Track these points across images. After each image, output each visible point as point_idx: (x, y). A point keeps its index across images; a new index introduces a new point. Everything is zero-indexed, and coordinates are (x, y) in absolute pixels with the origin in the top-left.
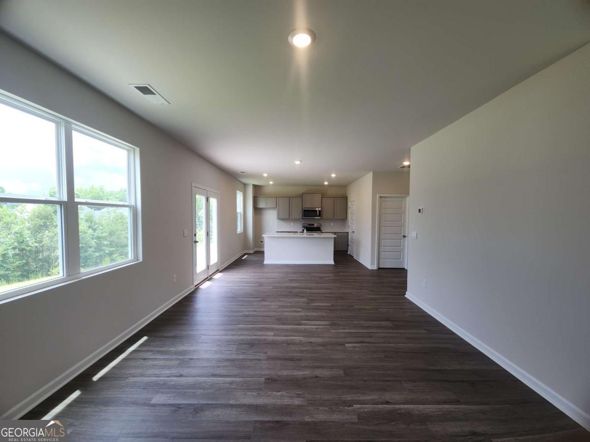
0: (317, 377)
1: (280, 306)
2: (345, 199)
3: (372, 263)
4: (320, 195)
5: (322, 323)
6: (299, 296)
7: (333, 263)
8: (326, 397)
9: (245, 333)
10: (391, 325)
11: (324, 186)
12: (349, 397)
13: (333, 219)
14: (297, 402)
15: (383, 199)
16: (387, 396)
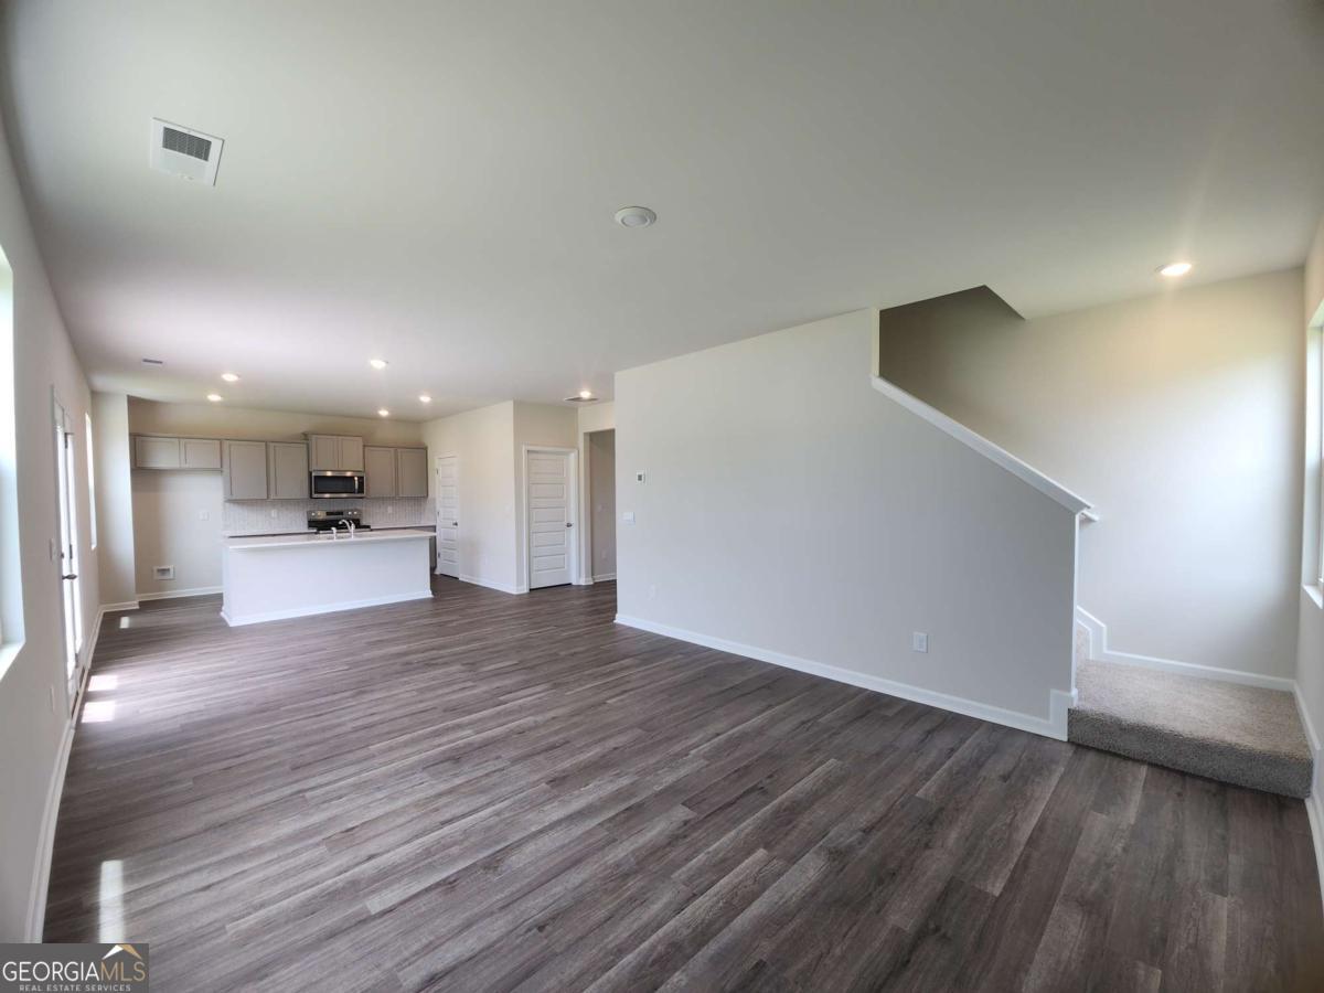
0: (615, 749)
1: (421, 691)
2: (421, 451)
3: (519, 582)
4: (360, 439)
5: (538, 689)
6: (437, 664)
7: (431, 596)
8: (652, 761)
9: (408, 751)
10: (637, 662)
11: (378, 419)
12: (677, 748)
13: (395, 498)
14: (624, 782)
15: (534, 456)
16: (711, 730)
